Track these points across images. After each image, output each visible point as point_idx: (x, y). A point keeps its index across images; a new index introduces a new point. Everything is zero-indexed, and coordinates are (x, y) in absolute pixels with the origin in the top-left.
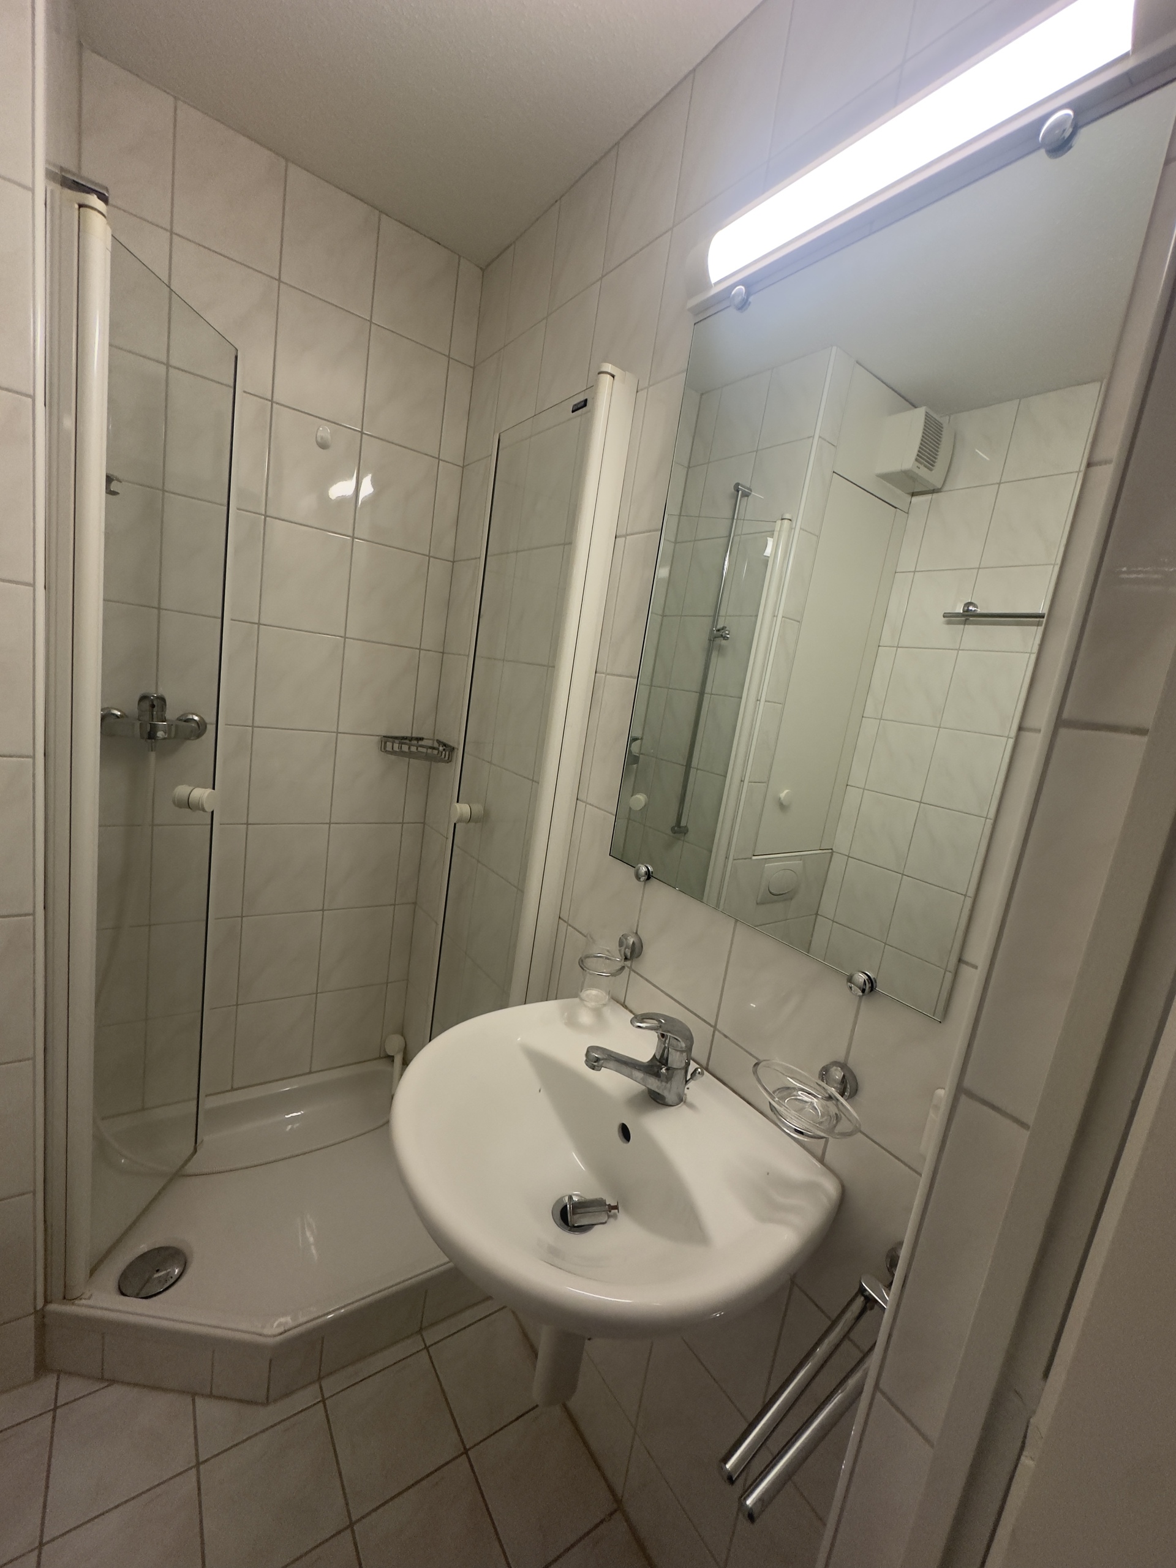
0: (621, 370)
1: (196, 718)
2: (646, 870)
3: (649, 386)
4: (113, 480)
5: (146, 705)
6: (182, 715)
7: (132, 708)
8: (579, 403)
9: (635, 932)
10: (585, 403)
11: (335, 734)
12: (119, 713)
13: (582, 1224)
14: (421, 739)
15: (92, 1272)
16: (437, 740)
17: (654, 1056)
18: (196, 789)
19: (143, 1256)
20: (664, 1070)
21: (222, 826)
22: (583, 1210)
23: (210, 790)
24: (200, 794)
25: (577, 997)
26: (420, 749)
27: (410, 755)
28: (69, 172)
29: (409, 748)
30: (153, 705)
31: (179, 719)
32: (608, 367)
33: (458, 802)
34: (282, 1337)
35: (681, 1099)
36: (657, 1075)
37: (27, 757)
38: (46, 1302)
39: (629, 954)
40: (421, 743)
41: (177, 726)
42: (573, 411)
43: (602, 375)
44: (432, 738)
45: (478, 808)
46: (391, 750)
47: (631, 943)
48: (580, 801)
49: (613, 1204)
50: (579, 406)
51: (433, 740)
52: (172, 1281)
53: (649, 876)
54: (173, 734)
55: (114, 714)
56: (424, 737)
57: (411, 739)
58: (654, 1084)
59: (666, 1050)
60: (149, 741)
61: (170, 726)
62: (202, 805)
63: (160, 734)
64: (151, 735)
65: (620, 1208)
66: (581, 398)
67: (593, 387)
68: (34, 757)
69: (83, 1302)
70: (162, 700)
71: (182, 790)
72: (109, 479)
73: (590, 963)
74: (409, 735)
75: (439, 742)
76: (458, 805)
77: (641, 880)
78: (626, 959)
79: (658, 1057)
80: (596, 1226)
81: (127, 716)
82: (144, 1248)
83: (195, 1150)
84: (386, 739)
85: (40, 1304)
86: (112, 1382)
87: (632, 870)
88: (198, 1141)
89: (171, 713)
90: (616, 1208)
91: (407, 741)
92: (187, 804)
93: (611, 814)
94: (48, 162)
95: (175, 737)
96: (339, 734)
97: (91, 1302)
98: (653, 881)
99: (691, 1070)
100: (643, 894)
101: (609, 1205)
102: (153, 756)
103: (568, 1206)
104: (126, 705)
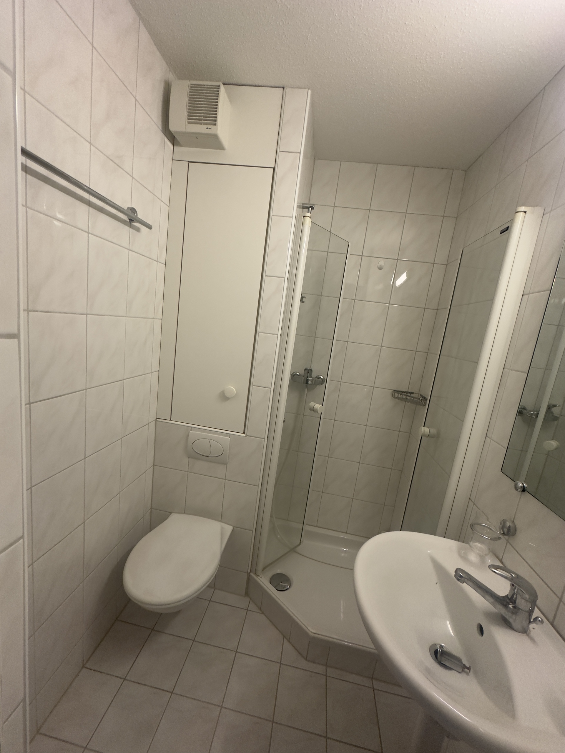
0: (530, 208)
1: (322, 377)
2: (522, 485)
3: (551, 210)
4: (303, 298)
5: (306, 371)
6: (317, 376)
7: (302, 372)
8: (504, 229)
9: (512, 520)
10: (507, 229)
11: (373, 387)
12: (299, 374)
13: (446, 664)
14: (413, 393)
15: (264, 569)
16: (420, 394)
17: (507, 595)
18: (317, 404)
19: (278, 574)
20: (511, 606)
21: (324, 419)
22: (447, 657)
23: (321, 405)
24: (318, 406)
25: (468, 544)
26: (411, 398)
27: (406, 400)
28: (305, 204)
29: (406, 397)
30: (309, 371)
31: (316, 377)
32: (523, 208)
33: (424, 426)
34: (314, 634)
35: (525, 631)
36: (506, 606)
37: (269, 388)
38: (251, 572)
39: (506, 532)
40: (412, 395)
41: (315, 380)
42: (500, 234)
43: (518, 213)
44: (418, 393)
45: (433, 431)
46: (397, 397)
47: (508, 526)
48: (488, 437)
49: (468, 665)
50: (504, 230)
51: (419, 394)
52: (285, 589)
53: (524, 490)
54: (313, 383)
55: (297, 374)
56: (414, 392)
57: (407, 393)
58: (503, 611)
59: (515, 595)
60: (306, 385)
61: (313, 380)
62: (317, 411)
63: (310, 382)
64: (307, 383)
65: (471, 670)
66: (505, 227)
67: (512, 221)
68: (271, 388)
69: (259, 578)
70: (311, 370)
71: (312, 404)
72: (302, 298)
73: (477, 527)
74: (406, 391)
75: (421, 395)
76: (423, 428)
77: (518, 490)
78: (504, 534)
79: (509, 597)
80: (454, 671)
81: (301, 375)
82: (279, 571)
83: (300, 544)
84: (395, 391)
85: (249, 571)
86: (263, 613)
87: (513, 483)
88: (302, 541)
89: (314, 375)
90: (469, 669)
91: (405, 394)
92: (313, 410)
93: (504, 447)
94: (298, 203)
95: (314, 384)
96: (374, 388)
97: (260, 579)
98: (526, 493)
99: (534, 616)
100: (520, 499)
101: (464, 665)
102: (306, 390)
103: (439, 649)
104: (300, 371)
